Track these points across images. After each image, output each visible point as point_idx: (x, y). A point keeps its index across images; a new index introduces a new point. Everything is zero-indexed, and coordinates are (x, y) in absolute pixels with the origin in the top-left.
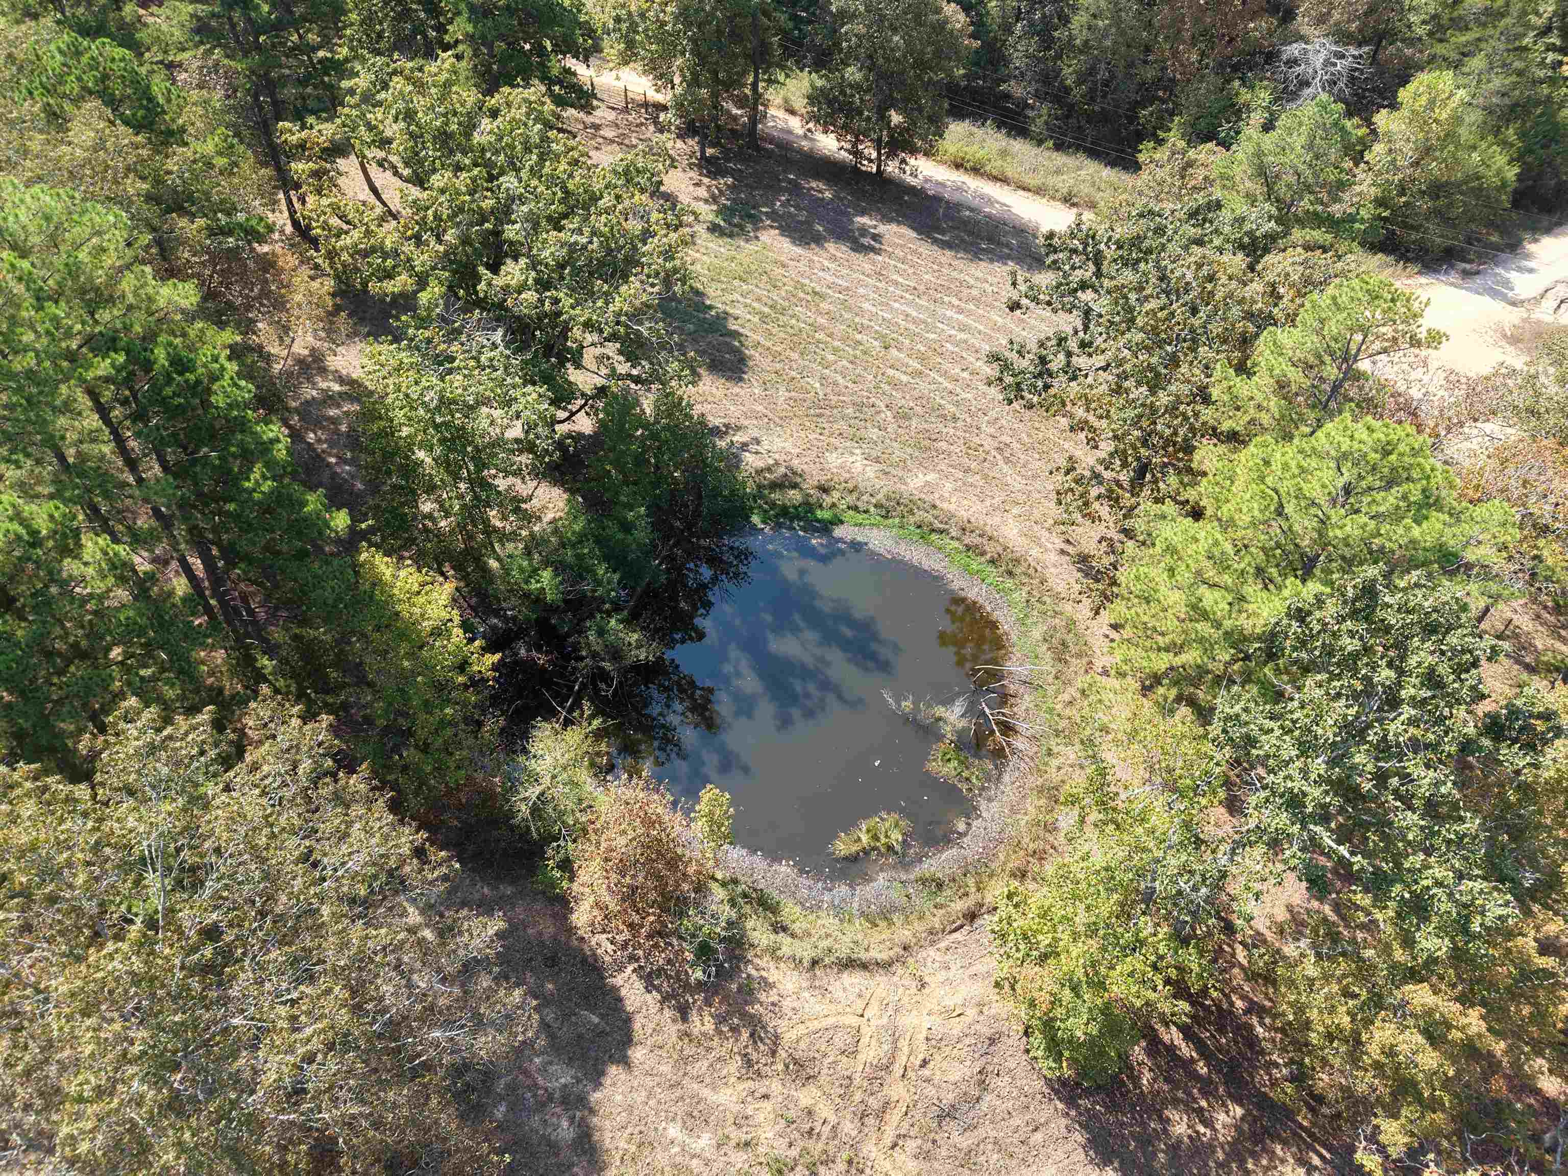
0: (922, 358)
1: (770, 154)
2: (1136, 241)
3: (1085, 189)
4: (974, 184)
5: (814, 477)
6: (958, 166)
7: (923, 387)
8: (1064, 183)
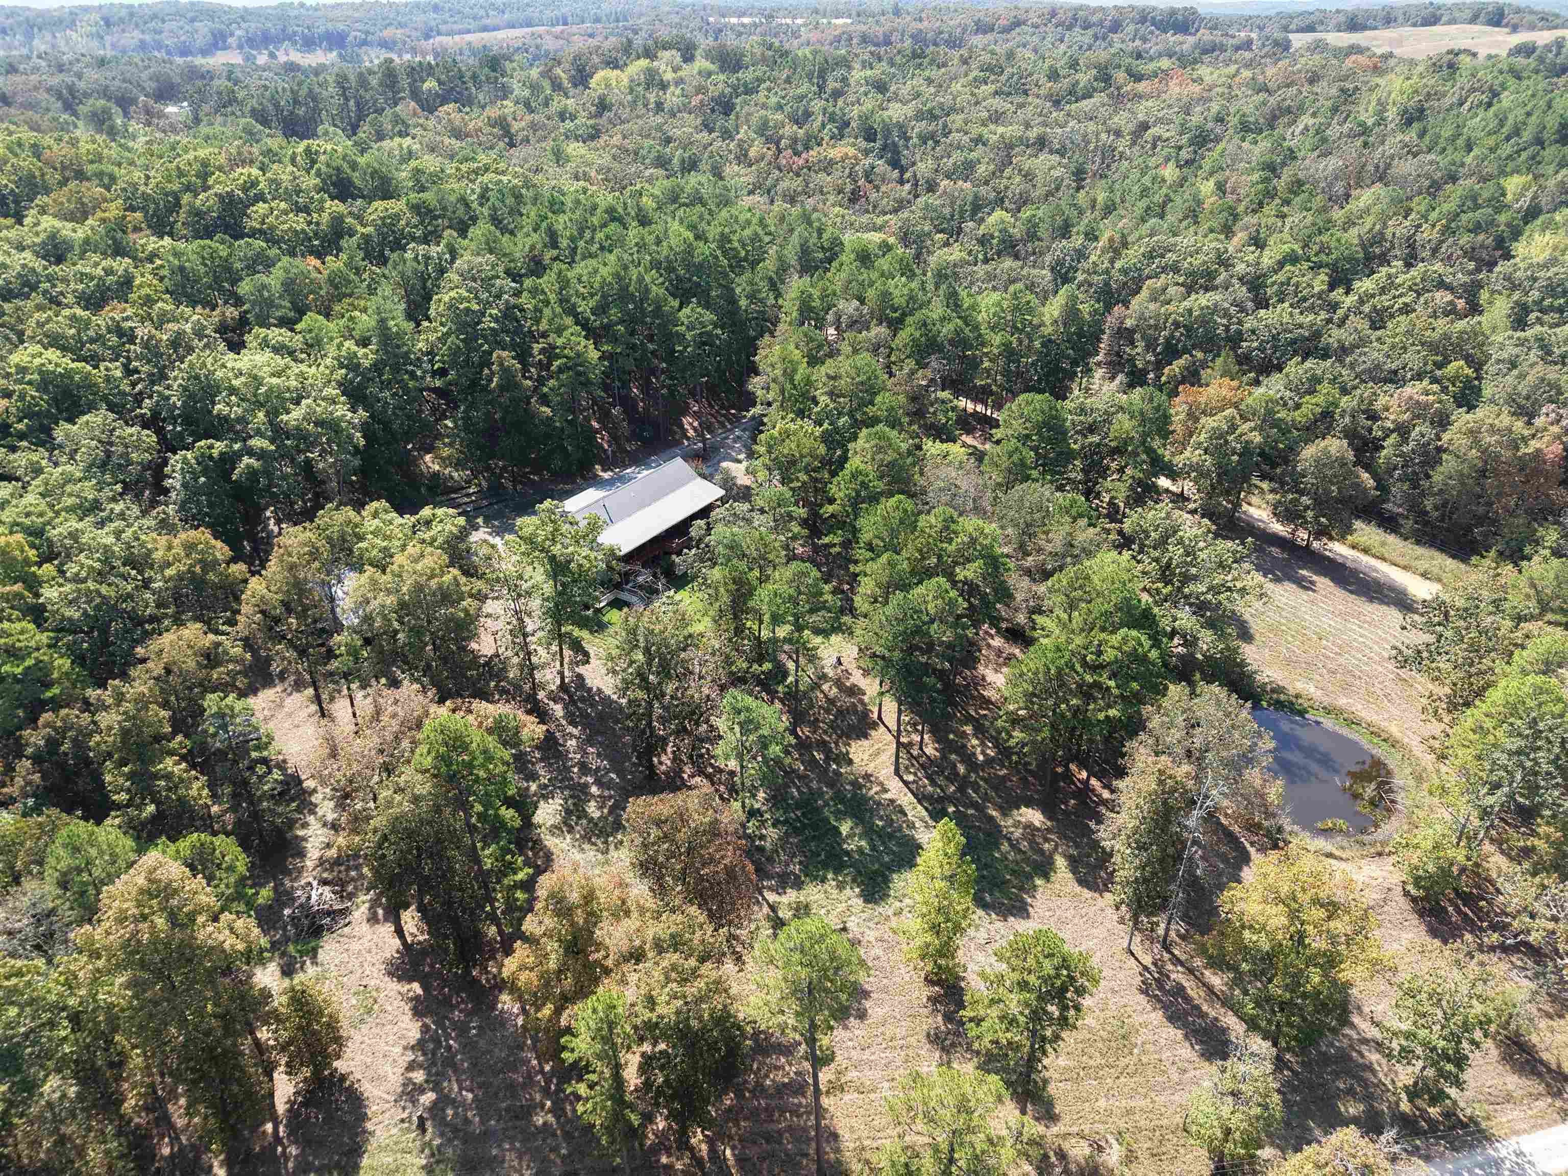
0: (1340, 647)
1: (1243, 528)
2: (1466, 610)
3: (1436, 570)
4: (1365, 559)
5: (1292, 692)
6: (1354, 547)
7: (1341, 660)
8: (1423, 565)
